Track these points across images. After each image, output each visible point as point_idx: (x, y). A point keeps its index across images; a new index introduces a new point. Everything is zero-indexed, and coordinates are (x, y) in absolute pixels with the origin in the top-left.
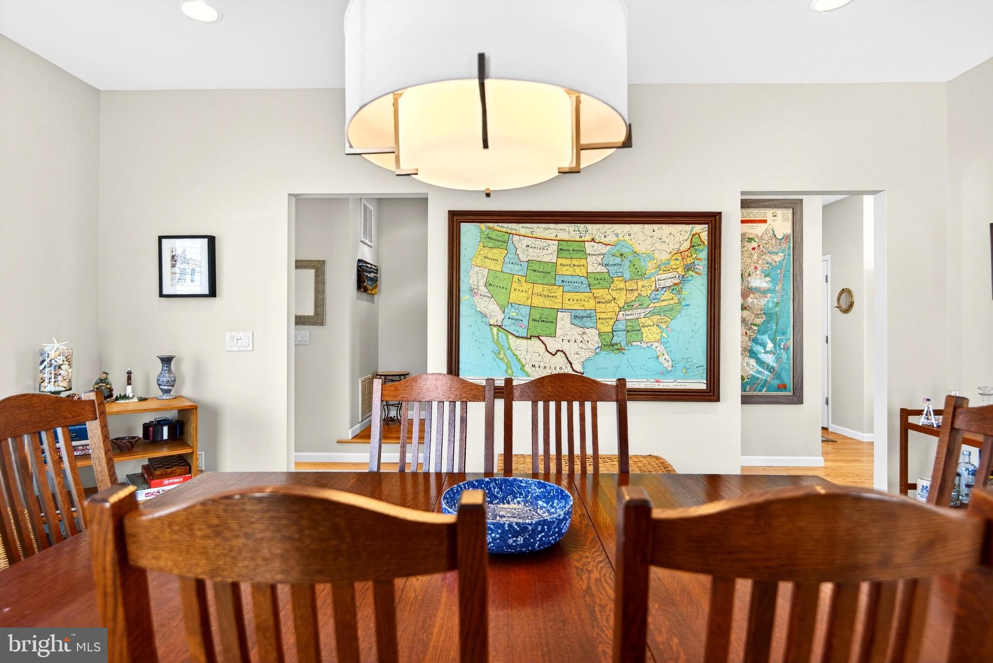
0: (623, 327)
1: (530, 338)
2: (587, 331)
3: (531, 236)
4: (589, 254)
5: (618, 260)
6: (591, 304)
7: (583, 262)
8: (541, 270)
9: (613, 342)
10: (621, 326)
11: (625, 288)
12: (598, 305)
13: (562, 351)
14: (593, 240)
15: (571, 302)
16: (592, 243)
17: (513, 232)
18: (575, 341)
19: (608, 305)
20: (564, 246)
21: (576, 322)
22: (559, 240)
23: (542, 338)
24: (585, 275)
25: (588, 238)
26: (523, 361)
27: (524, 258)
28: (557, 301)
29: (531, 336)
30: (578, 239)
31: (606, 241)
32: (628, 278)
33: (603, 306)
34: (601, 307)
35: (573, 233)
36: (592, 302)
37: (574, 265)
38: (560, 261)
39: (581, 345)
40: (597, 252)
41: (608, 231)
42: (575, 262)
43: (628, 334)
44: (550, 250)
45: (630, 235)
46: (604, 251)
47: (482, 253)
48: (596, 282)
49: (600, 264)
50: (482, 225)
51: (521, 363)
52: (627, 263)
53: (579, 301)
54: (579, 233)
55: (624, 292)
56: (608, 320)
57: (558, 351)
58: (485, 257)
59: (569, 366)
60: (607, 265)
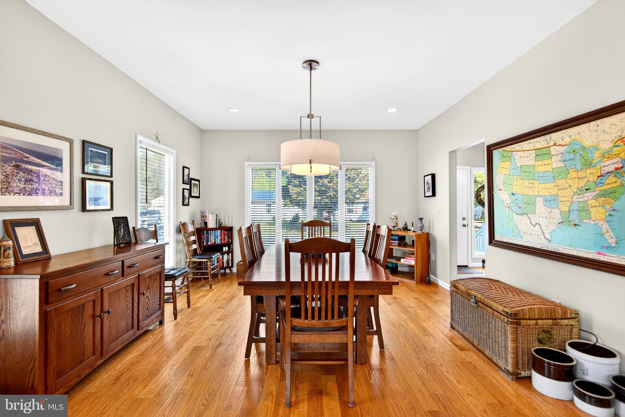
0: (577, 208)
1: (523, 215)
2: (553, 210)
3: (521, 150)
4: (553, 155)
5: (572, 156)
6: (555, 191)
7: (549, 161)
8: (527, 171)
9: (570, 219)
10: (575, 206)
11: (577, 177)
12: (559, 192)
13: (539, 224)
14: (555, 144)
15: (544, 191)
16: (555, 147)
17: (513, 150)
18: (546, 217)
19: (566, 191)
20: (539, 152)
21: (546, 204)
22: (535, 149)
23: (529, 215)
24: (551, 170)
25: (552, 144)
26: (519, 228)
27: (519, 165)
28: (536, 190)
29: (523, 213)
30: (546, 146)
31: (562, 143)
32: (579, 169)
33: (562, 191)
34: (561, 193)
35: (543, 143)
36: (556, 189)
37: (545, 165)
38: (537, 163)
39: (549, 220)
40: (558, 153)
41: (564, 136)
42: (545, 162)
43: (581, 213)
44: (531, 157)
45: (579, 134)
46: (562, 151)
47: (501, 165)
48: (558, 174)
49: (560, 161)
50: (500, 150)
51: (519, 230)
52: (578, 157)
53: (548, 189)
54: (546, 141)
55: (577, 180)
56: (565, 202)
57: (537, 223)
58: (502, 168)
59: (542, 235)
60: (564, 161)
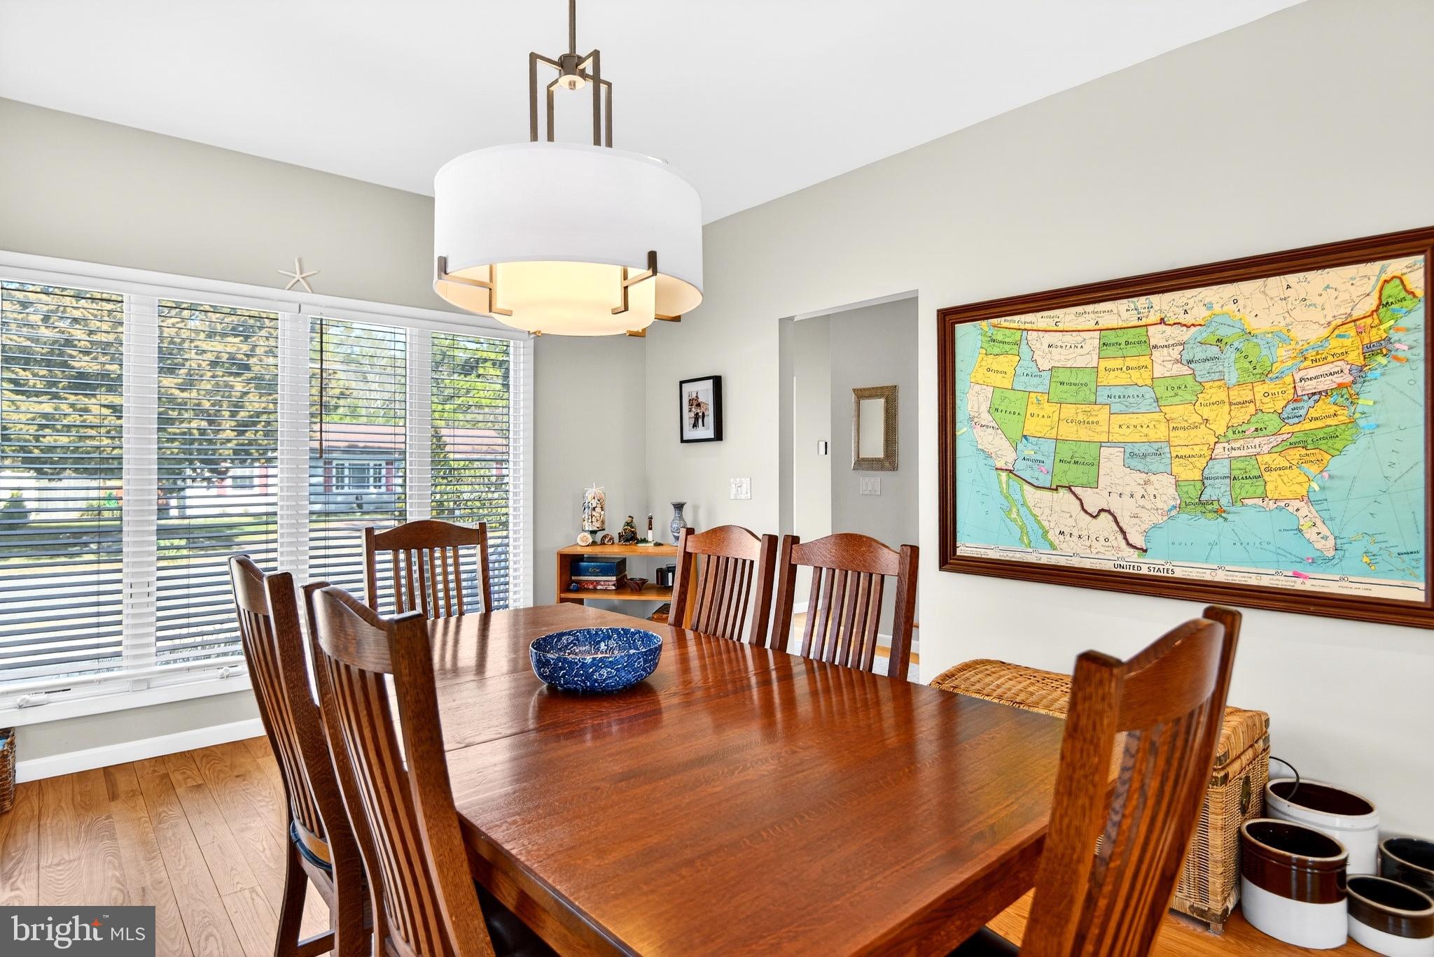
0: (1226, 471)
1: (1056, 490)
2: (1153, 478)
3: (1055, 328)
4: (1155, 347)
5: (1214, 351)
6: (1161, 432)
7: (1144, 361)
8: (1073, 381)
9: (1204, 498)
10: (1220, 468)
11: (1227, 400)
12: (1173, 434)
13: (1109, 511)
14: (1162, 321)
15: (1124, 430)
16: (1162, 327)
17: (1028, 326)
18: (1132, 496)
19: (1193, 432)
20: (1111, 337)
21: (1134, 463)
22: (1101, 330)
23: (1077, 490)
24: (1149, 382)
25: (1153, 318)
26: (1045, 524)
27: (1045, 365)
28: (1099, 429)
29: (1057, 486)
30: (1136, 323)
31: (1188, 319)
32: (1234, 381)
33: (1180, 433)
34: (1179, 437)
35: (1125, 315)
36: (1163, 428)
37: (1128, 368)
38: (1103, 364)
39: (1142, 502)
40: (1171, 342)
41: (1191, 302)
42: (1131, 362)
43: (1237, 483)
44: (1087, 348)
45: (1235, 301)
46: (1185, 338)
47: (984, 363)
48: (1171, 393)
49: (1179, 361)
50: (984, 324)
51: (1042, 527)
52: (1230, 354)
53: (1139, 427)
54: (1136, 312)
55: (1227, 407)
56: (1194, 459)
57: (1102, 510)
58: (989, 370)
59: (1120, 537)
60: (1190, 362)
